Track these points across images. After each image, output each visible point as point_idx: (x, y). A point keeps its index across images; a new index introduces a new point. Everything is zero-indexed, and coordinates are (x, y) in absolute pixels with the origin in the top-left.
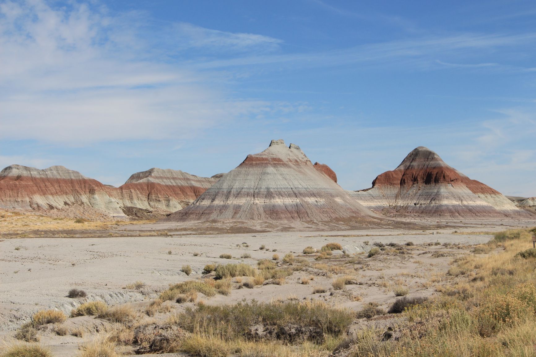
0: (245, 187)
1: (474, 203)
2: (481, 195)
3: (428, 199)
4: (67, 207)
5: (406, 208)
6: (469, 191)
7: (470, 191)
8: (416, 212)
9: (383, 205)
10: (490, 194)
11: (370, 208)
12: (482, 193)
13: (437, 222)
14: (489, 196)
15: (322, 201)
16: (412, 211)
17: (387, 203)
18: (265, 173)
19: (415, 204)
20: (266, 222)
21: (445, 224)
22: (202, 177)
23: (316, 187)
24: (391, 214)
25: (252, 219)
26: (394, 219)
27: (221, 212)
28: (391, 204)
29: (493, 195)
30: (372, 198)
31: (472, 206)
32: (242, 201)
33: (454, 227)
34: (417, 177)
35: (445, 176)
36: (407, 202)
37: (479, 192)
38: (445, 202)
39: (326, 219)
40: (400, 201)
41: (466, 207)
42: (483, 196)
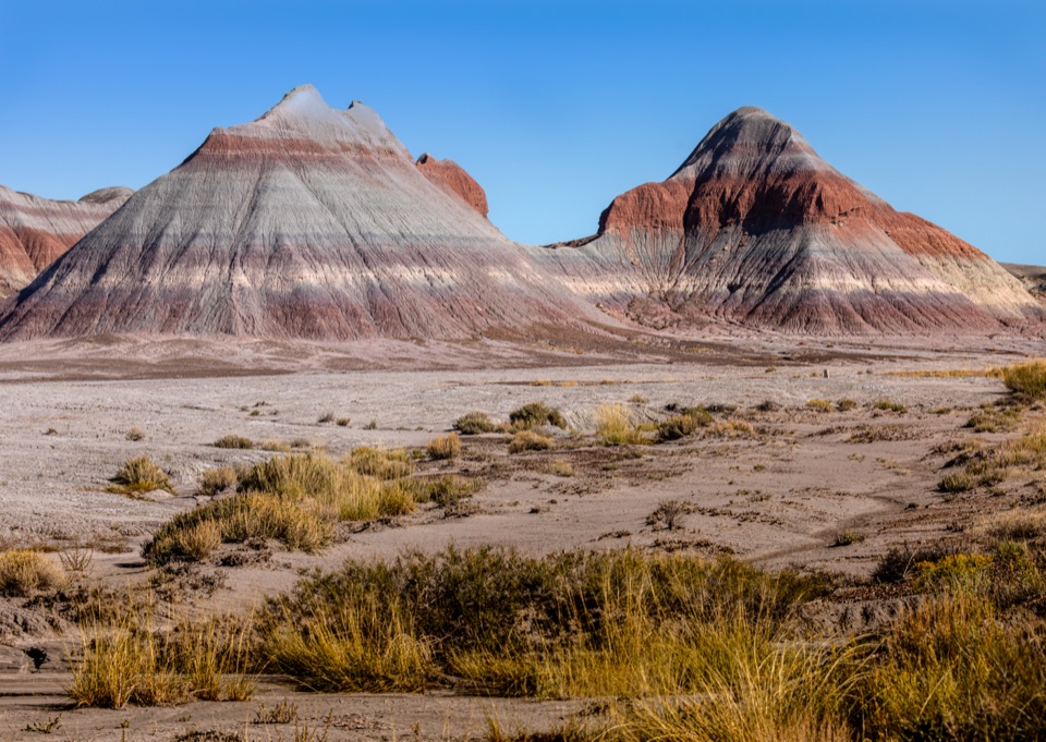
0: (203, 231)
1: (909, 283)
2: (927, 260)
5: (702, 299)
6: (893, 248)
7: (897, 248)
8: (734, 313)
9: (633, 291)
10: (955, 256)
11: (592, 298)
12: (932, 254)
13: (800, 343)
14: (951, 264)
15: (447, 277)
16: (722, 309)
17: (643, 284)
18: (265, 188)
19: (731, 287)
20: (271, 344)
21: (823, 347)
22: (51, 200)
23: (425, 232)
24: (657, 318)
26: (667, 333)
28: (656, 287)
29: (964, 261)
30: (598, 267)
31: (903, 295)
34: (736, 201)
35: (823, 200)
36: (705, 282)
37: (921, 251)
38: (823, 282)
39: (460, 334)
40: (685, 277)
41: (887, 295)
42: (936, 264)
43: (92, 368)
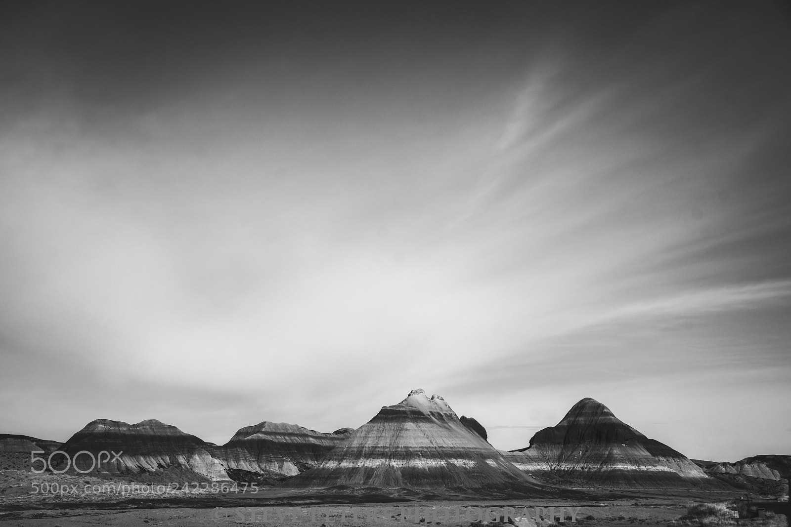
0: (379, 445)
1: (654, 468)
2: (661, 459)
3: (598, 463)
4: (162, 470)
5: (571, 473)
7: (648, 454)
8: (584, 479)
9: (544, 469)
10: (673, 457)
11: (527, 472)
12: (664, 456)
13: (611, 491)
14: (672, 460)
15: (471, 464)
16: (579, 477)
17: (548, 467)
18: (402, 429)
19: (582, 468)
20: (405, 489)
21: (620, 493)
22: (323, 433)
23: (463, 446)
24: (553, 480)
25: (388, 484)
26: (557, 486)
27: (350, 477)
28: (553, 468)
29: (676, 459)
30: (530, 460)
32: (374, 463)
33: (632, 498)
34: (584, 434)
35: (618, 434)
36: (573, 466)
37: (659, 455)
38: (619, 467)
39: (477, 486)
40: (564, 464)
41: (645, 473)
42: (665, 460)
43: (337, 499)
